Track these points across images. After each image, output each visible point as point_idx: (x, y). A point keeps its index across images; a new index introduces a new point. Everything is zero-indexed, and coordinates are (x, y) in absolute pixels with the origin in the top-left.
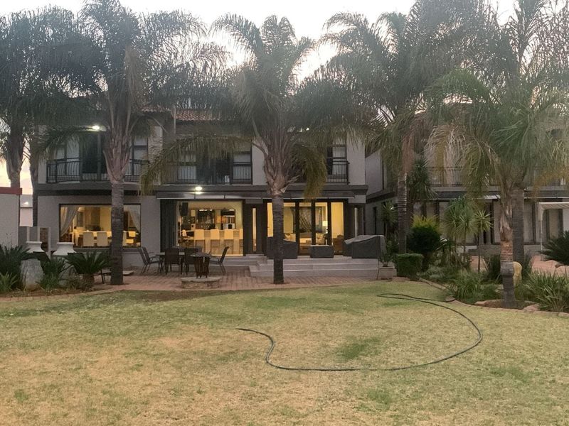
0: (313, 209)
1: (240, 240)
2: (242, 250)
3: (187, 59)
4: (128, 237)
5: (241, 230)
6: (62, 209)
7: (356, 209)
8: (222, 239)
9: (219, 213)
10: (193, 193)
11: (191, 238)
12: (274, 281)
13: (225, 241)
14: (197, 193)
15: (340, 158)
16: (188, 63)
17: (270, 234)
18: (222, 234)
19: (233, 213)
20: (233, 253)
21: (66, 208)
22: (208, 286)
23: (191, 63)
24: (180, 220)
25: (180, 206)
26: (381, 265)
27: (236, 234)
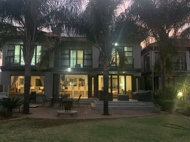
0: (118, 79)
1: (87, 91)
2: (87, 95)
3: (63, 4)
4: (40, 89)
5: (87, 87)
6: (12, 77)
7: (137, 79)
8: (79, 91)
9: (78, 80)
10: (67, 71)
11: (66, 90)
12: (104, 113)
13: (80, 91)
14: (69, 71)
15: (130, 57)
16: (63, 6)
17: (100, 89)
18: (79, 89)
19: (84, 80)
20: (83, 97)
21: (14, 77)
22: (71, 116)
23: (65, 6)
24: (61, 82)
25: (62, 76)
26: (155, 105)
27: (85, 88)
